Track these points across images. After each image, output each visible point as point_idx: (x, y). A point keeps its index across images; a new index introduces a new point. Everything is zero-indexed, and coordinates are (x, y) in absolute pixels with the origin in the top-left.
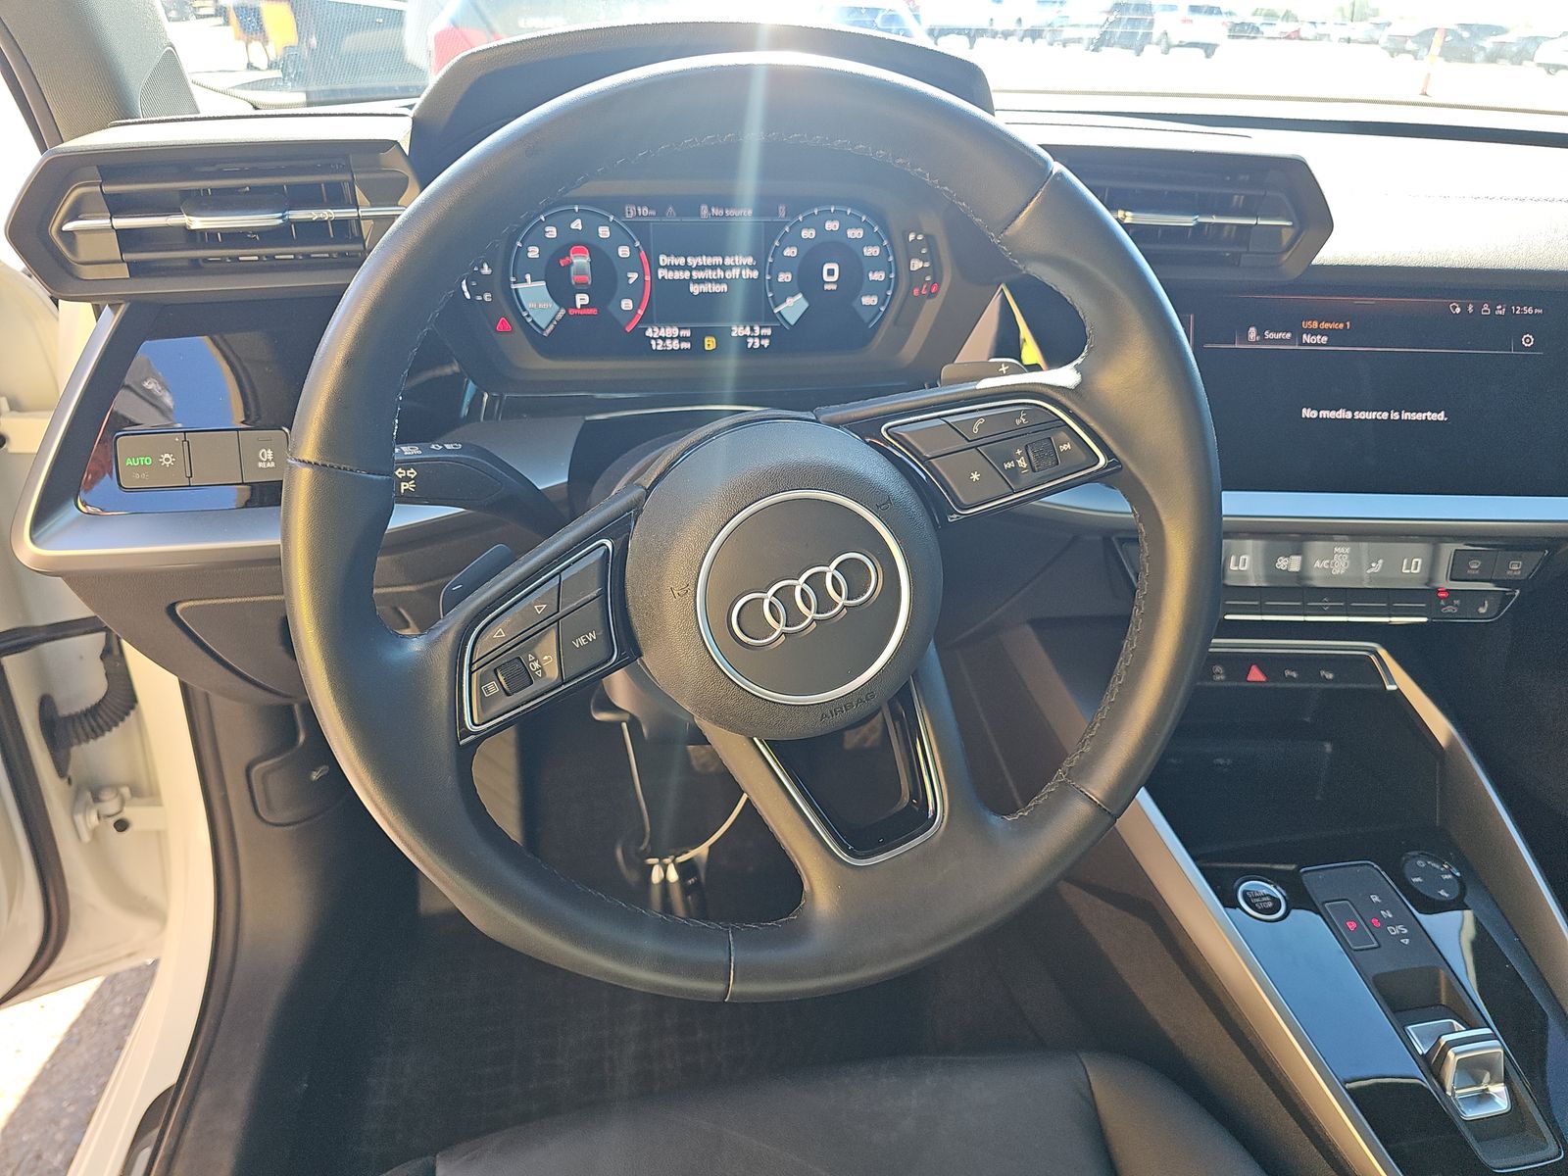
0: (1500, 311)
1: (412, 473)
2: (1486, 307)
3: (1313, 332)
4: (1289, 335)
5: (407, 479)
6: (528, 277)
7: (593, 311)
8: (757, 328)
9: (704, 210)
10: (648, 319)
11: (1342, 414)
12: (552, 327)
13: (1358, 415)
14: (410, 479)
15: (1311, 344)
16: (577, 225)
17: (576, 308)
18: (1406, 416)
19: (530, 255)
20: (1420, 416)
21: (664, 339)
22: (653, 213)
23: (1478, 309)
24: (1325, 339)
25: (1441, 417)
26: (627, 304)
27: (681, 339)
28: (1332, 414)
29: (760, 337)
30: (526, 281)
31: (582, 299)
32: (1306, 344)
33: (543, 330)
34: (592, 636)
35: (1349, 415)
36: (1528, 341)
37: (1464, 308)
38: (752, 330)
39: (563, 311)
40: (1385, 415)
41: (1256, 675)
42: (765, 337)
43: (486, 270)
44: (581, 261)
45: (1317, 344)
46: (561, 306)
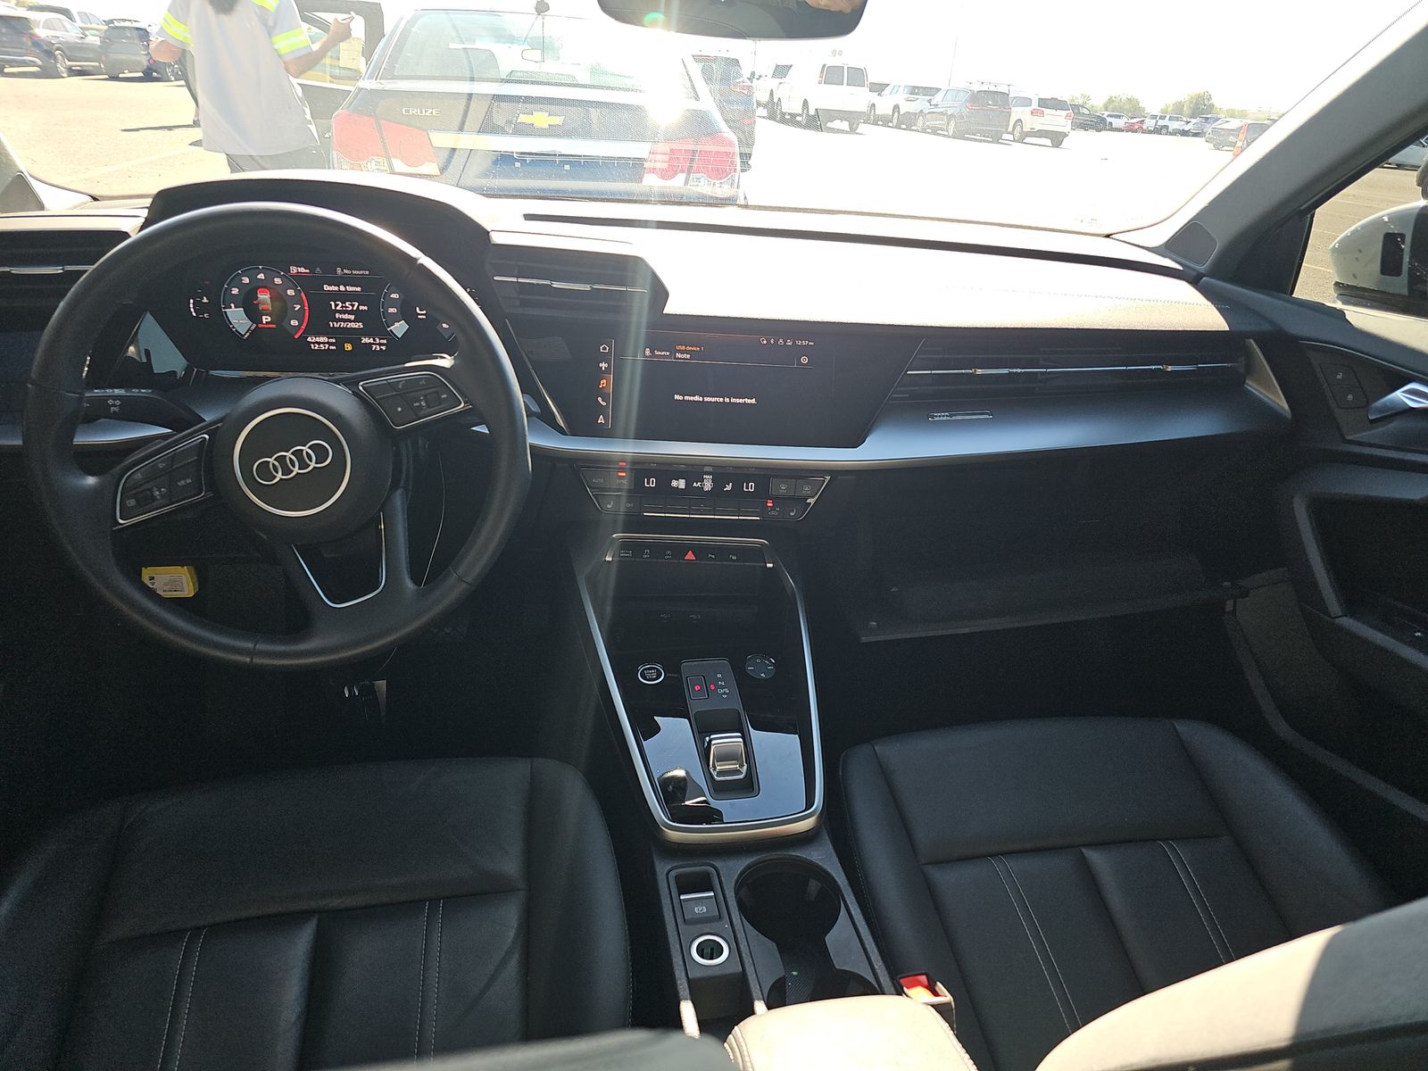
0: (789, 343)
1: (118, 402)
2: (781, 341)
3: (682, 352)
4: (668, 353)
5: (114, 405)
6: (232, 305)
7: (274, 326)
8: (378, 340)
9: (339, 270)
10: (309, 332)
11: (697, 398)
12: (248, 334)
13: (706, 399)
14: (116, 406)
15: (681, 359)
16: (261, 276)
17: (262, 323)
18: (733, 400)
19: (233, 292)
20: (741, 401)
21: (319, 343)
22: (308, 271)
23: (776, 342)
24: (688, 356)
25: (753, 401)
26: (294, 323)
27: (330, 344)
28: (691, 398)
29: (380, 344)
30: (231, 307)
31: (266, 319)
32: (678, 358)
33: (243, 336)
34: (189, 481)
35: (701, 399)
36: (804, 360)
37: (768, 341)
38: (374, 340)
39: (255, 326)
40: (721, 400)
41: (690, 556)
42: (383, 344)
43: (205, 300)
44: (264, 297)
45: (684, 359)
46: (253, 323)
